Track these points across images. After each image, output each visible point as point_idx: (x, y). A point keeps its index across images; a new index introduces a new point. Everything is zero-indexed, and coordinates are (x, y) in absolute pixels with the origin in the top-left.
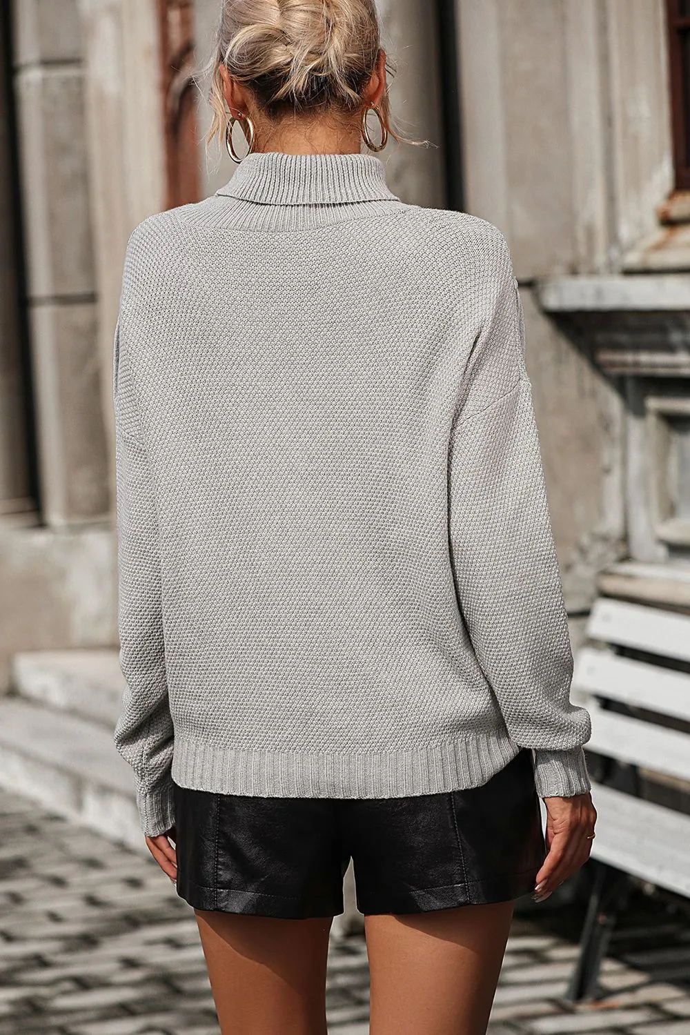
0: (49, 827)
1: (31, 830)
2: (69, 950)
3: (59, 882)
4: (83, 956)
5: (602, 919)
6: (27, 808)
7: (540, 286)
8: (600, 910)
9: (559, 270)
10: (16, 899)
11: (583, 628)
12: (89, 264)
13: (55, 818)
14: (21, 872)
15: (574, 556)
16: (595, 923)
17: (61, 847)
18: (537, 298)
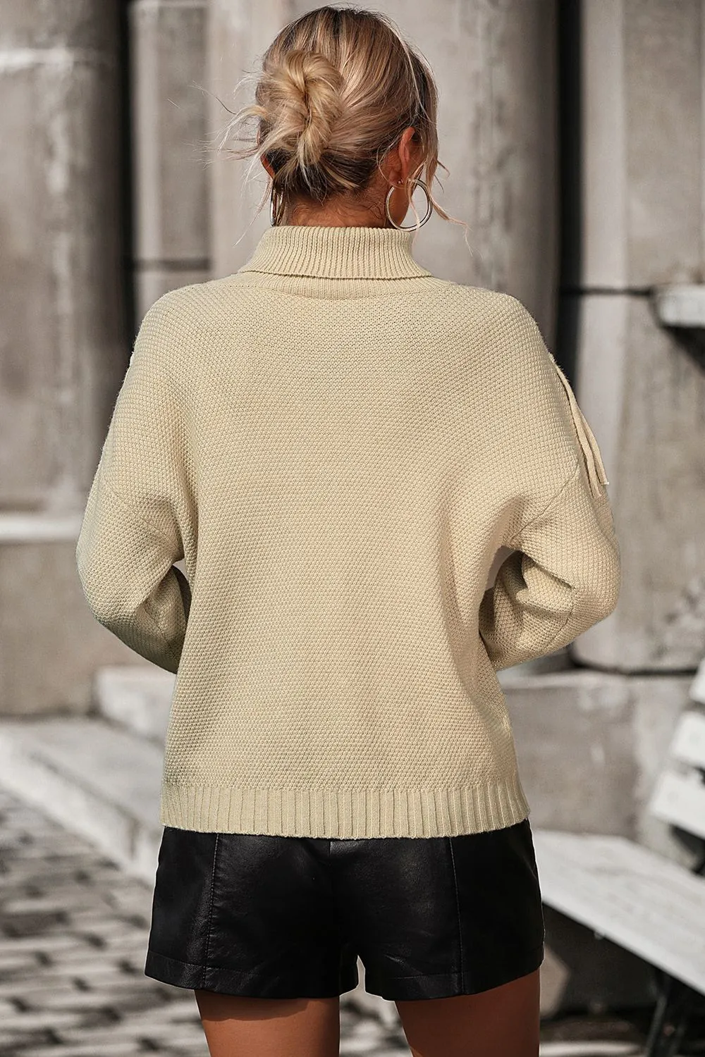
0: (102, 876)
1: (82, 878)
2: (86, 1025)
3: (96, 942)
4: (101, 1033)
5: (669, 1029)
6: (85, 850)
7: (659, 295)
8: (666, 1019)
9: (683, 277)
10: (44, 959)
11: (688, 688)
12: (203, 226)
13: (110, 865)
14: (59, 929)
15: (680, 605)
16: (660, 1033)
17: (110, 900)
18: (655, 309)
